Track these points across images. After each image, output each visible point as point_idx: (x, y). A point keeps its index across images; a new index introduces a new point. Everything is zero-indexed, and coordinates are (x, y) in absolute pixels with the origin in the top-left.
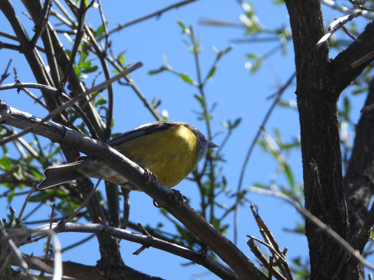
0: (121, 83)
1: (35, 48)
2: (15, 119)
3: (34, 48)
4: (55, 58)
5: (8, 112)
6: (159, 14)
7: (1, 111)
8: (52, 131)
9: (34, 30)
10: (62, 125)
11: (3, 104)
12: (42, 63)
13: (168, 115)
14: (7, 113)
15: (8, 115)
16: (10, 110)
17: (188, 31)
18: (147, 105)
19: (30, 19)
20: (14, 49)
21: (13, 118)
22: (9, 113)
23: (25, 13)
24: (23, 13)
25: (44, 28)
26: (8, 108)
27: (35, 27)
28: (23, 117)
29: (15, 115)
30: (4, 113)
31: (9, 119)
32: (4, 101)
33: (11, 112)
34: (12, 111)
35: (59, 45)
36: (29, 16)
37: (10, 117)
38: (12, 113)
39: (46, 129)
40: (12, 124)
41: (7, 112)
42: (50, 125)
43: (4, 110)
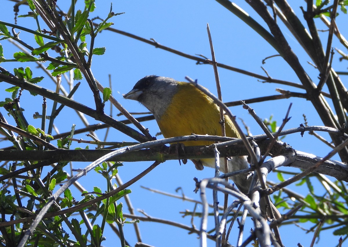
1: (321, 94)
2: (301, 161)
3: (319, 94)
4: (340, 102)
5: (294, 154)
7: (287, 154)
8: (337, 170)
9: (319, 78)
10: (346, 163)
11: (289, 147)
12: (328, 108)
15: (294, 158)
19: (315, 68)
20: (301, 97)
21: (299, 160)
22: (295, 156)
23: (310, 63)
24: (309, 63)
25: (328, 75)
26: (294, 151)
27: (320, 75)
28: (308, 159)
29: (300, 157)
30: (290, 156)
31: (295, 161)
32: (289, 145)
33: (296, 154)
35: (343, 90)
36: (314, 65)
37: (296, 159)
38: (298, 155)
39: (331, 168)
40: (298, 166)
41: (292, 155)
42: (335, 164)
43: (290, 153)
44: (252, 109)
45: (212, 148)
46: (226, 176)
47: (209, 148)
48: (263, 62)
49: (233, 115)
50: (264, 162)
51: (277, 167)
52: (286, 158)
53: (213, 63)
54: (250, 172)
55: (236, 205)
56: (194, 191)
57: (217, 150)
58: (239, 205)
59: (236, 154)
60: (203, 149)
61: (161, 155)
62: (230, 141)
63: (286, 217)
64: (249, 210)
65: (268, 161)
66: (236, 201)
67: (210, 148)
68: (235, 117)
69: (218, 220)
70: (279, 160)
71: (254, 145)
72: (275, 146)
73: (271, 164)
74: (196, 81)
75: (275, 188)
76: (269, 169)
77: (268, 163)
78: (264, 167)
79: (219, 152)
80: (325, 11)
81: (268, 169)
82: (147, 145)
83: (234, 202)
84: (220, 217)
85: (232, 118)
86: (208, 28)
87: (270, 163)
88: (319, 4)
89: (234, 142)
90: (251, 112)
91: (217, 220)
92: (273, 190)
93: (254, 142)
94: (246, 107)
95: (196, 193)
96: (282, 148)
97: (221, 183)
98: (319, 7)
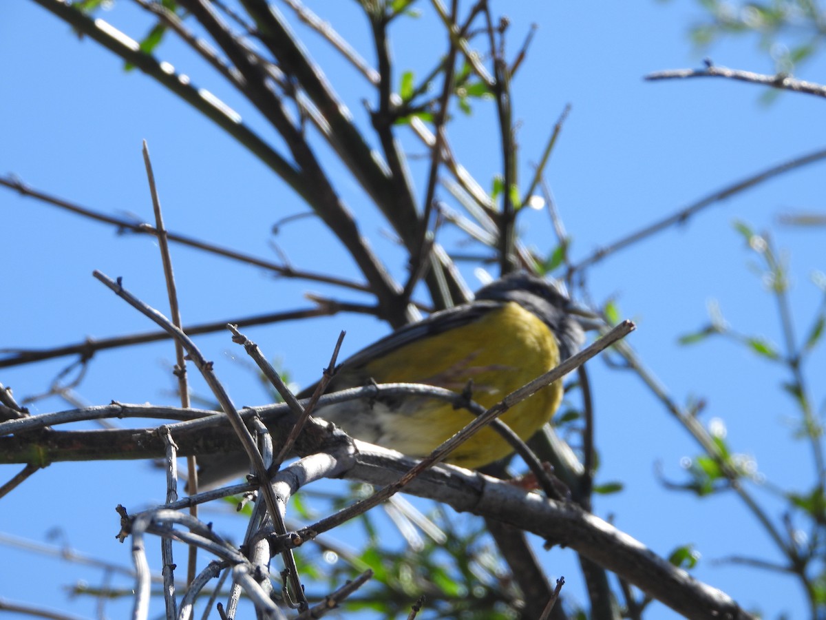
0: (610, 364)
1: (412, 307)
2: (367, 466)
3: (407, 307)
5: (351, 450)
6: (683, 218)
7: (336, 451)
8: (453, 487)
11: (339, 434)
13: (726, 431)
14: (350, 455)
15: (351, 458)
16: (354, 446)
17: (758, 243)
18: (672, 409)
21: (364, 463)
22: (354, 454)
26: (351, 443)
27: (410, 261)
28: (384, 461)
29: (366, 458)
30: (342, 455)
31: (354, 467)
33: (357, 451)
34: (359, 448)
37: (356, 463)
38: (361, 453)
39: (440, 484)
41: (347, 452)
42: (448, 474)
43: (342, 448)
44: (255, 343)
45: (160, 435)
46: (192, 502)
47: (153, 435)
48: (275, 230)
49: (206, 359)
50: (281, 469)
51: (313, 480)
52: (332, 460)
53: (159, 232)
54: (249, 492)
55: (214, 570)
56: (117, 537)
57: (172, 441)
58: (222, 572)
59: (217, 448)
60: (140, 439)
61: (40, 451)
62: (203, 419)
63: (332, 603)
64: (246, 585)
65: (292, 467)
66: (214, 563)
67: (156, 435)
68: (211, 364)
69: (174, 606)
70: (317, 463)
71: (259, 429)
72: (308, 430)
73: (298, 474)
74: (119, 280)
75: (307, 532)
76: (292, 485)
77: (291, 472)
78: (281, 481)
79: (176, 445)
80: (420, 110)
81: (290, 486)
82: (8, 428)
83: (210, 565)
84: (179, 601)
85: (204, 367)
86: (145, 151)
87: (295, 473)
88: (407, 92)
89: (211, 422)
90: (252, 350)
91: (172, 608)
92: (302, 536)
93: (258, 421)
94: (239, 339)
95: (122, 541)
96: (324, 436)
97: (180, 522)
98: (407, 101)
